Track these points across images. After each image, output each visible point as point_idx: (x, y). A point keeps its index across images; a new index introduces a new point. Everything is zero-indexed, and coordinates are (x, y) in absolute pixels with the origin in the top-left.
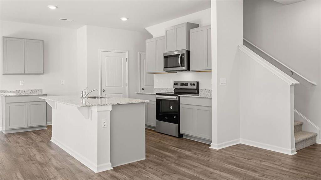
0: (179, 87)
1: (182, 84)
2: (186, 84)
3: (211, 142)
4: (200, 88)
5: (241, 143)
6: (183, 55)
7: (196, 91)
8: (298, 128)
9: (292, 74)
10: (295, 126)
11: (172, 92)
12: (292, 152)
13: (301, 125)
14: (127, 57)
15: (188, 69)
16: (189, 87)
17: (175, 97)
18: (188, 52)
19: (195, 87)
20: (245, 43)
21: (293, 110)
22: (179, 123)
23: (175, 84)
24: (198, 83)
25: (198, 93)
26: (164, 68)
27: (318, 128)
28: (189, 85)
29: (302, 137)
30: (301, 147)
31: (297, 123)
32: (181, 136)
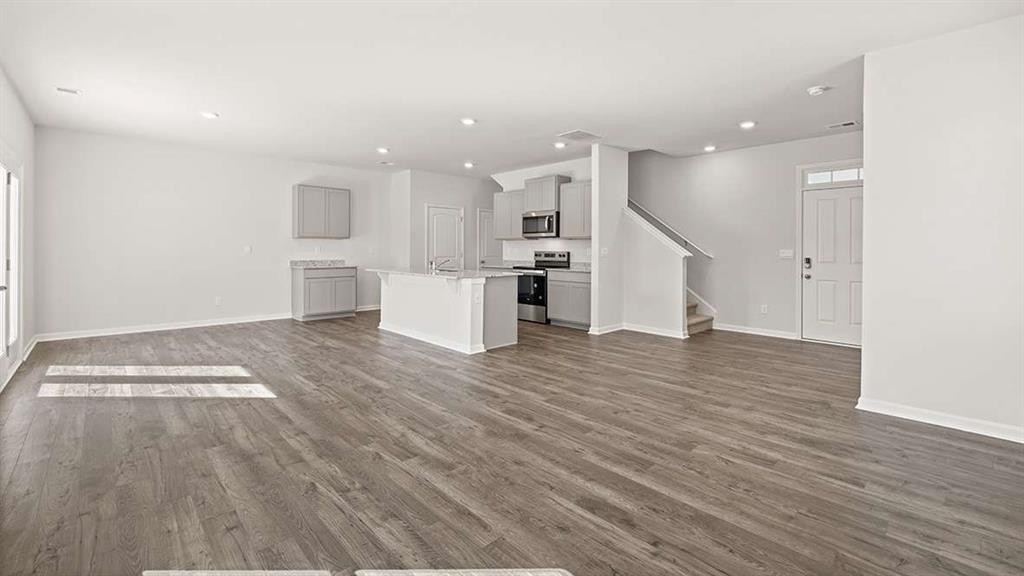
0: (543, 258)
1: (547, 255)
2: (553, 255)
3: (590, 326)
4: (571, 261)
5: (625, 326)
6: (552, 217)
7: (566, 265)
8: (692, 309)
9: (685, 245)
10: (688, 308)
11: (533, 266)
12: (684, 335)
13: (695, 306)
14: (462, 215)
15: (558, 235)
16: (557, 258)
17: (540, 272)
18: (558, 214)
19: (565, 259)
20: (631, 204)
21: (686, 288)
22: (546, 306)
23: (536, 255)
24: (569, 253)
25: (569, 267)
26: (524, 233)
27: (715, 311)
28: (557, 255)
29: (694, 320)
30: (695, 331)
31: (689, 305)
32: (548, 321)
